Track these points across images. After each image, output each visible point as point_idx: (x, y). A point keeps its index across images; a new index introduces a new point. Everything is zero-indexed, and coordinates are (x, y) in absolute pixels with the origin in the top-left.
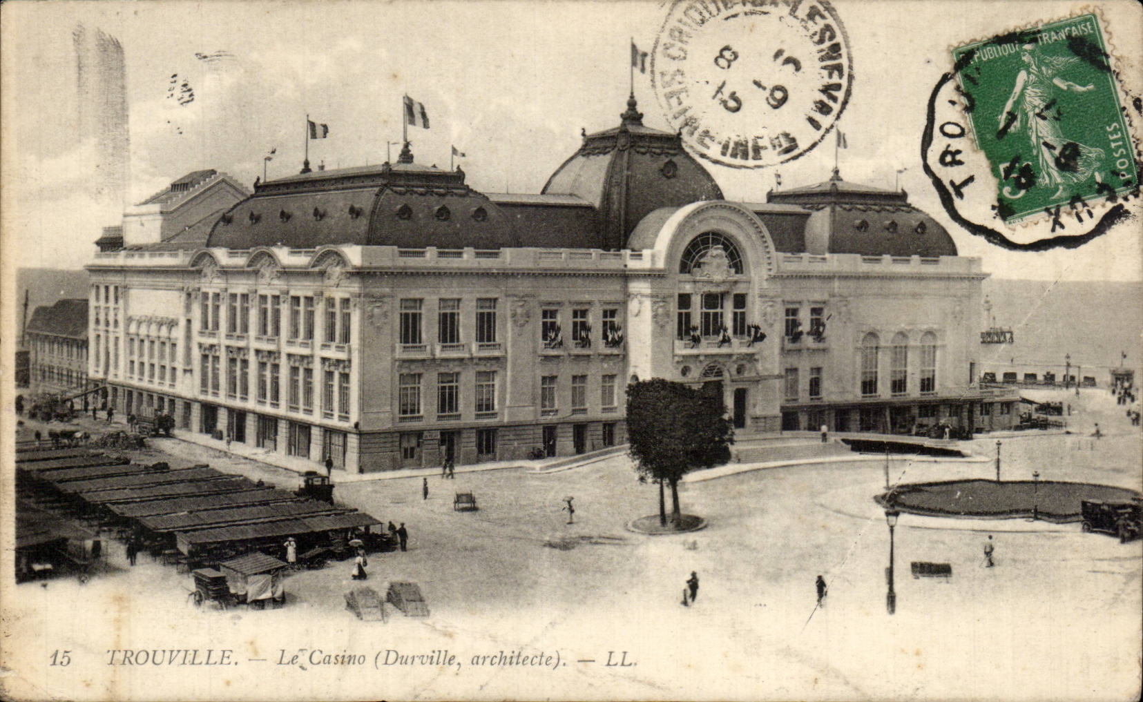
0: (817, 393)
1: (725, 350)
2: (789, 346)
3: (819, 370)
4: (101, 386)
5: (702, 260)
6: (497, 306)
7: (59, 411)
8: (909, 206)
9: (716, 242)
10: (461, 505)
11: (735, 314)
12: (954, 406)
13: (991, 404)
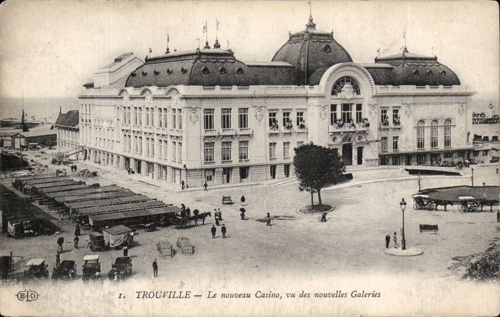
0: (396, 148)
1: (352, 129)
2: (383, 127)
3: (397, 138)
4: (84, 149)
5: (342, 89)
6: (249, 112)
7: (64, 160)
8: (438, 63)
9: (348, 81)
10: (225, 202)
11: (357, 113)
12: (461, 152)
13: (478, 151)
